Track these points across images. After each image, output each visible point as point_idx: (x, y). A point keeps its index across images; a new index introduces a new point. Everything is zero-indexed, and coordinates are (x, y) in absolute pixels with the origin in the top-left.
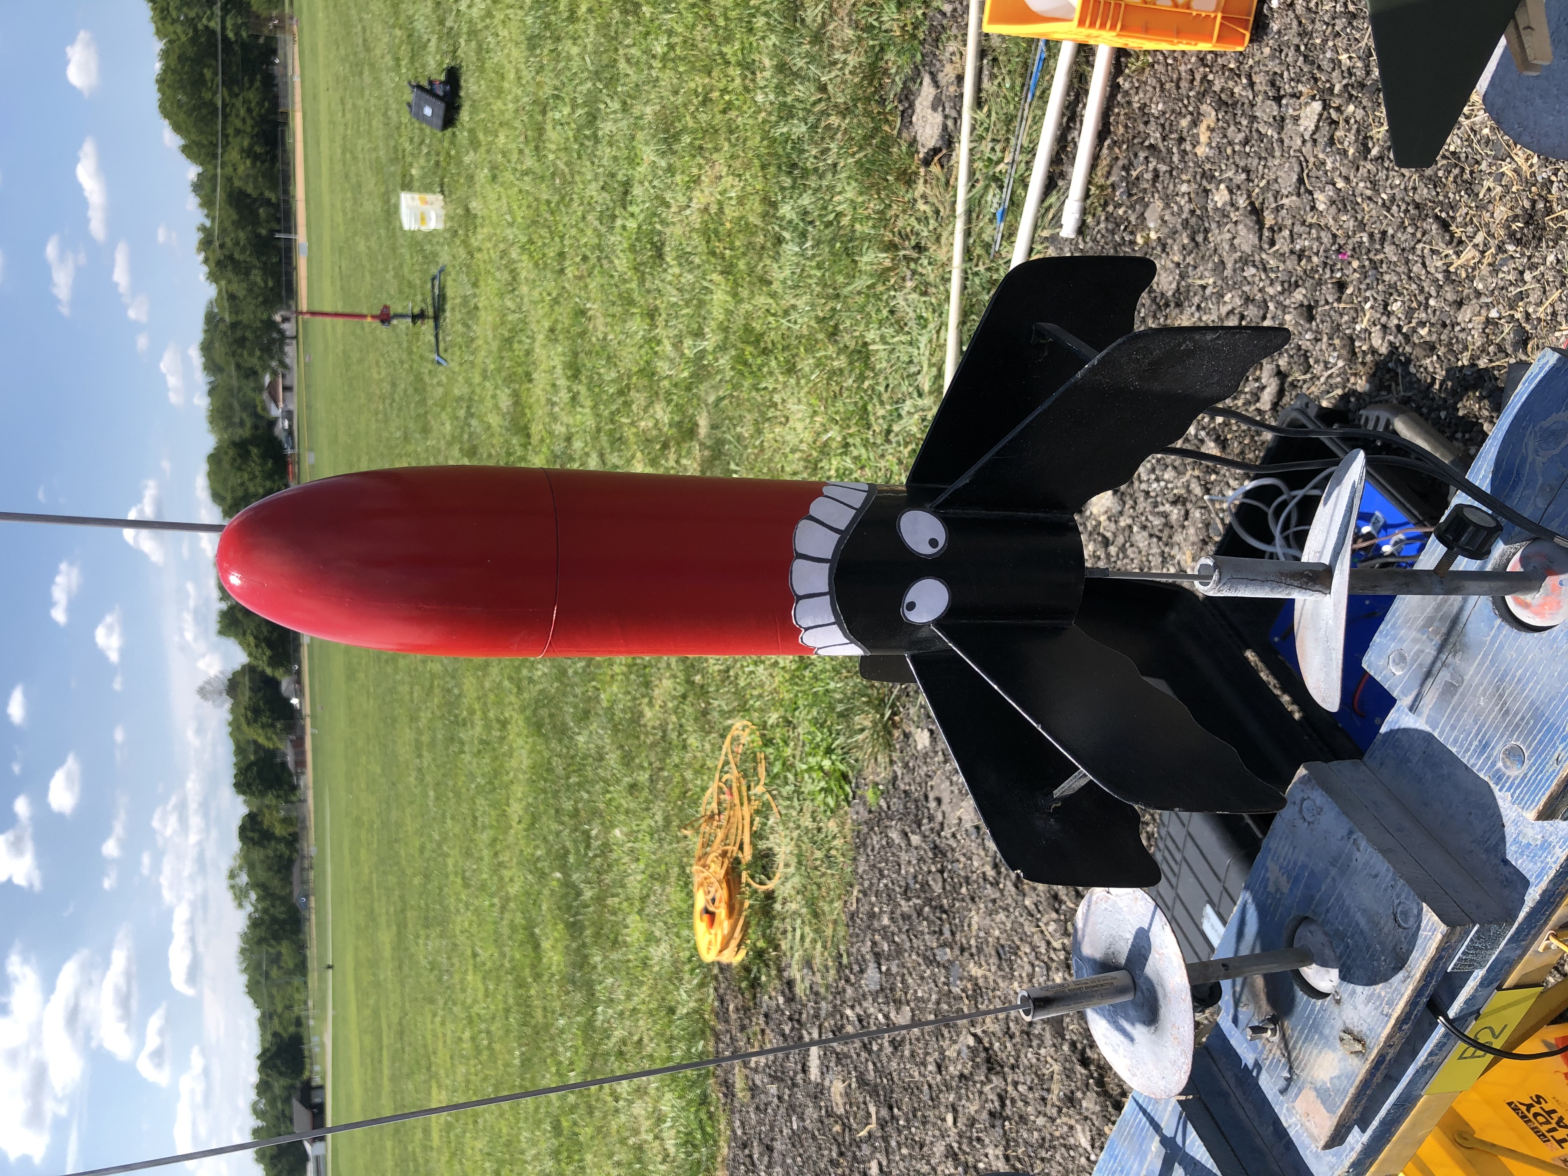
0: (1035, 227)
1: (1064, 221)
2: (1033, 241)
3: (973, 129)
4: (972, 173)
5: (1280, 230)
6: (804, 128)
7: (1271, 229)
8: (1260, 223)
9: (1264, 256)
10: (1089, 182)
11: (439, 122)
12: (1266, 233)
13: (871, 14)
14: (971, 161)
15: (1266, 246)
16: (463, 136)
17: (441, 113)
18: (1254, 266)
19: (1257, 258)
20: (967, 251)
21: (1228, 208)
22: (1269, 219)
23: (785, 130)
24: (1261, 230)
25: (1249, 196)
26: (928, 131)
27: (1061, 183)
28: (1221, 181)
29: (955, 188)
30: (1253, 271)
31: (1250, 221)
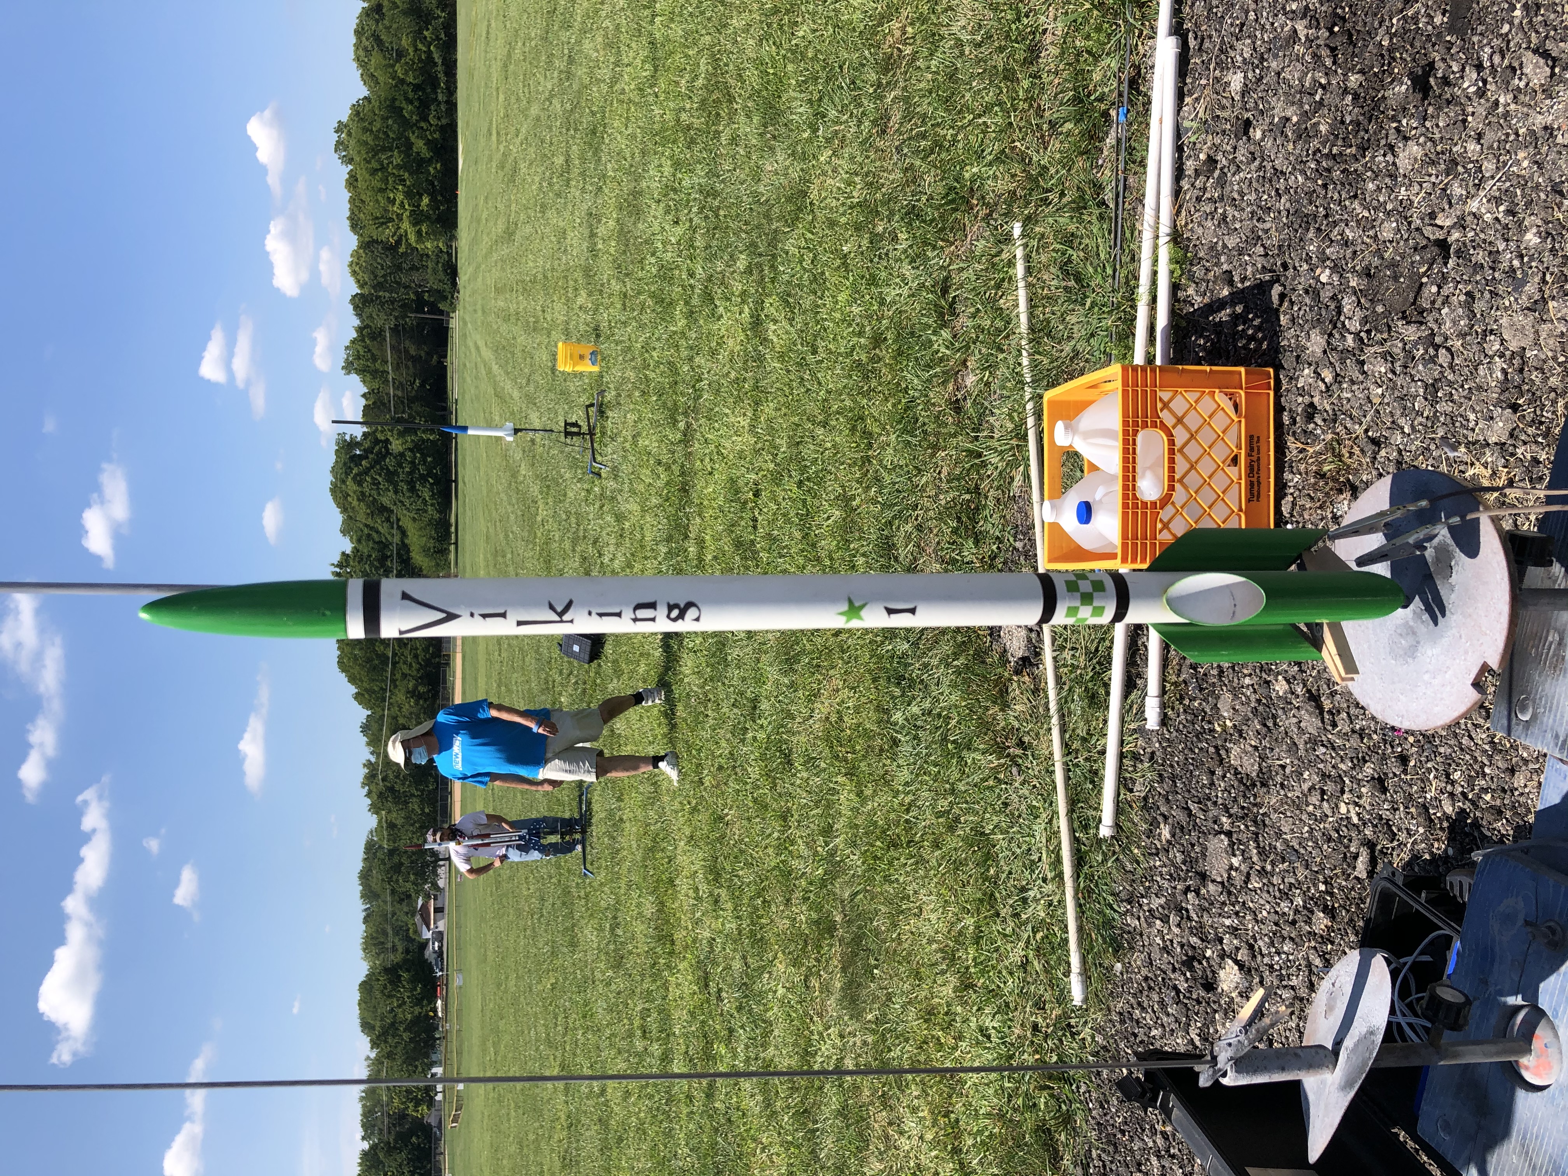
0: (1123, 722)
1: (1147, 715)
2: (1122, 733)
3: (1054, 640)
4: (1058, 679)
5: (1339, 712)
6: (907, 646)
7: (1330, 712)
8: (1320, 707)
9: (1330, 736)
10: (1163, 679)
11: (587, 657)
12: (1326, 716)
13: (953, 551)
14: (1056, 668)
15: (1330, 728)
16: (607, 667)
17: (588, 649)
18: (1323, 745)
19: (1324, 738)
20: (1066, 746)
21: (1289, 696)
22: (1327, 704)
23: (890, 647)
24: (1321, 713)
25: (1305, 685)
26: (1016, 644)
27: (1139, 682)
28: (1278, 673)
29: (1045, 692)
30: (1323, 750)
31: (1310, 706)
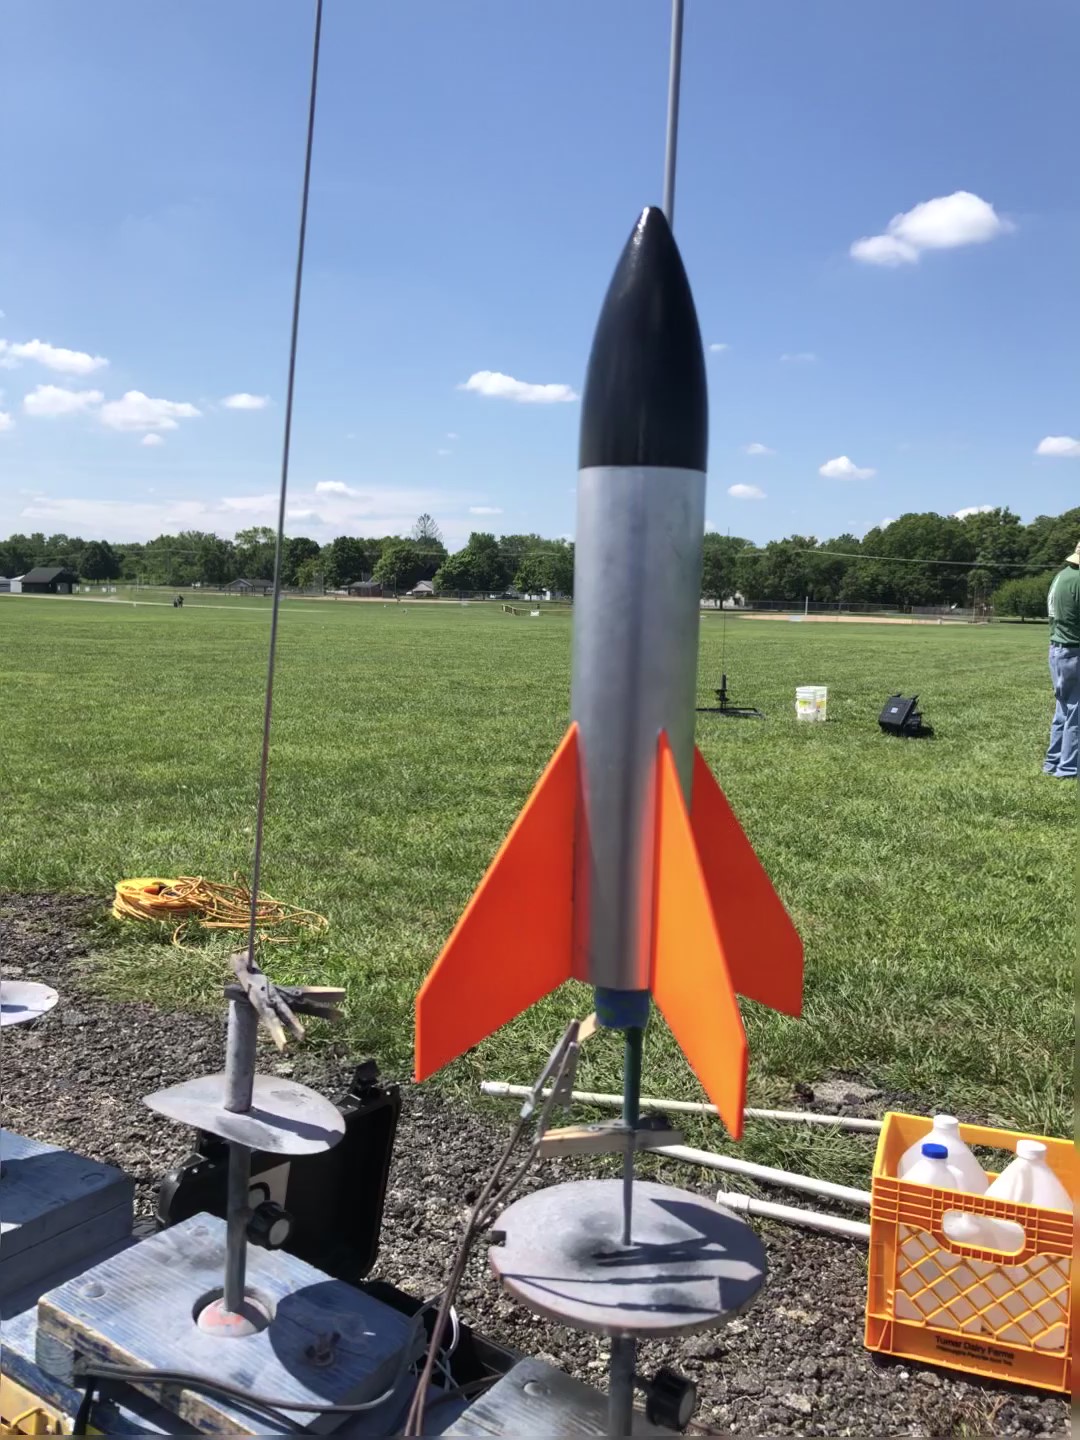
0: (730, 1172)
1: (732, 1194)
2: (720, 1169)
3: (824, 1125)
4: (785, 1122)
5: (701, 1376)
6: (844, 995)
7: (701, 1367)
8: (708, 1358)
9: (677, 1361)
10: (766, 1217)
11: (886, 720)
12: (697, 1362)
13: (936, 1049)
14: (795, 1122)
15: (686, 1362)
16: (872, 737)
17: (894, 721)
18: (670, 1352)
19: (676, 1355)
21: (726, 1332)
22: (711, 1366)
23: (846, 980)
24: (702, 1358)
25: (734, 1349)
26: (828, 1091)
27: (768, 1195)
28: (751, 1328)
29: (774, 1108)
30: (665, 1351)
31: (710, 1348)
